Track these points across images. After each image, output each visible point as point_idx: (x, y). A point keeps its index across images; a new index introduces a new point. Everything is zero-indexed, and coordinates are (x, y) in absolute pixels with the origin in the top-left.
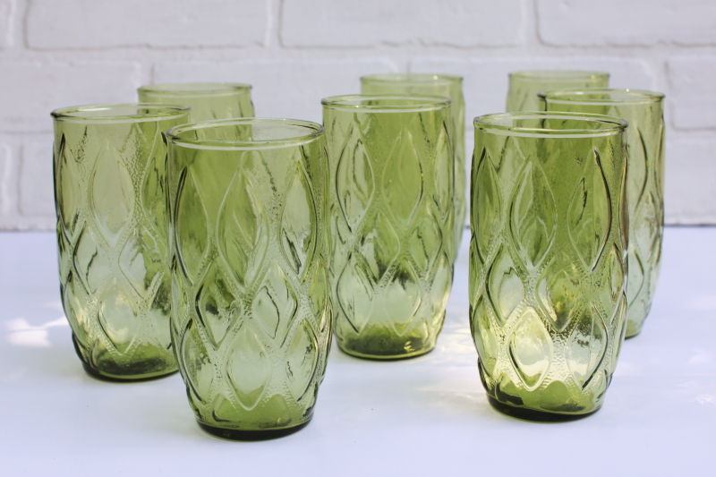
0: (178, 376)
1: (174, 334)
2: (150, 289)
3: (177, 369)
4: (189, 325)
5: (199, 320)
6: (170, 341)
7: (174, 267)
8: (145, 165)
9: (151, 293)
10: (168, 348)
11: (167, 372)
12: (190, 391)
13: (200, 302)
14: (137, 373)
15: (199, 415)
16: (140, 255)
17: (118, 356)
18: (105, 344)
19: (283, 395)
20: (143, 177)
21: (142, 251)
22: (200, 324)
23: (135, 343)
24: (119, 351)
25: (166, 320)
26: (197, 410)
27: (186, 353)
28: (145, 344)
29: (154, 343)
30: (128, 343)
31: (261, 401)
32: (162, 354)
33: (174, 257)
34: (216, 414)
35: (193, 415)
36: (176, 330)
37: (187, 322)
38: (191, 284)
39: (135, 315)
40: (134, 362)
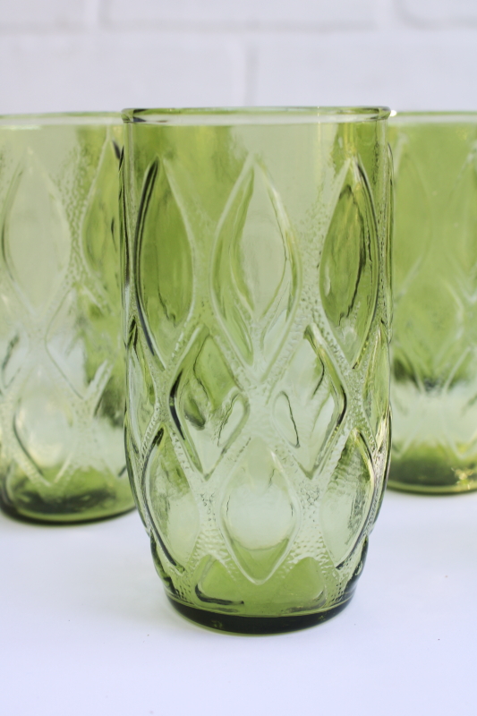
0: (135, 516)
1: (132, 453)
2: (93, 384)
3: (133, 504)
4: (158, 439)
5: (175, 428)
6: (124, 463)
7: (133, 341)
8: (87, 191)
9: (94, 392)
10: (121, 473)
11: (118, 509)
12: (157, 546)
13: (177, 400)
14: (73, 511)
15: (172, 587)
16: (81, 342)
17: (45, 486)
18: (25, 468)
19: (317, 559)
20: (84, 209)
21: (83, 334)
22: (178, 436)
23: (70, 466)
24: (48, 478)
25: (119, 434)
26: (168, 579)
27: (152, 485)
28: (85, 469)
29: (98, 467)
30: (59, 466)
31: (280, 569)
32: (111, 484)
33: (134, 323)
34: (200, 588)
35: (161, 586)
36: (134, 446)
37: (155, 433)
38: (162, 368)
39: (71, 424)
40: (68, 496)
